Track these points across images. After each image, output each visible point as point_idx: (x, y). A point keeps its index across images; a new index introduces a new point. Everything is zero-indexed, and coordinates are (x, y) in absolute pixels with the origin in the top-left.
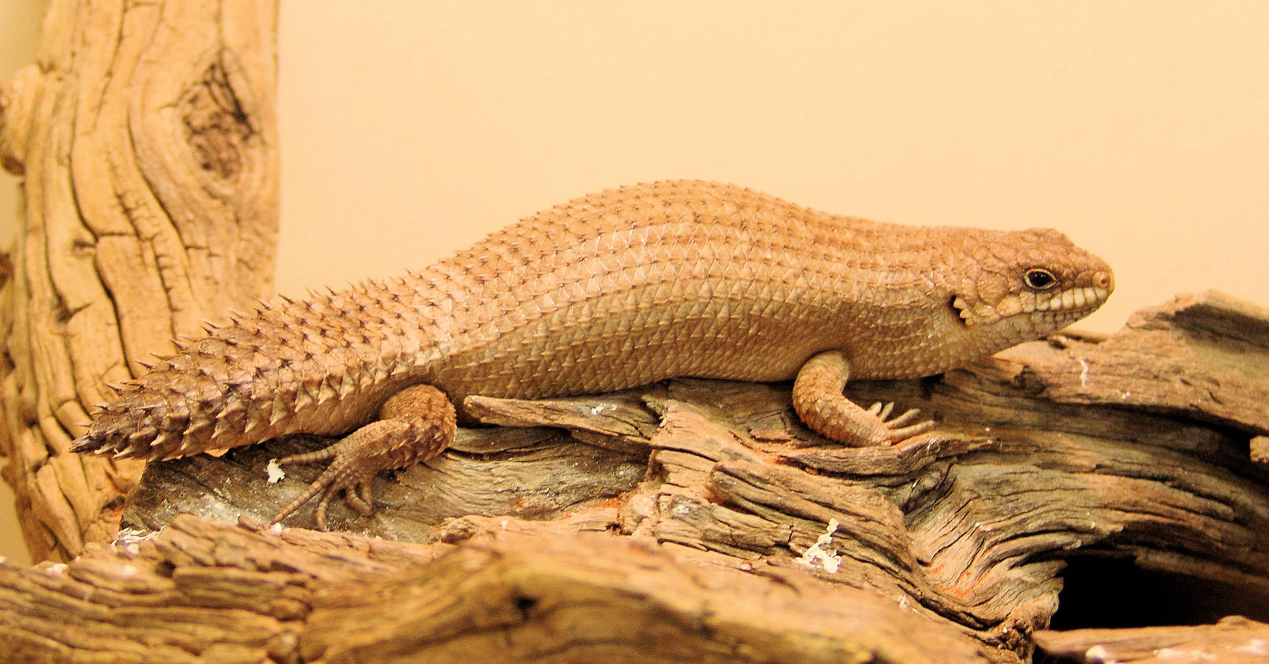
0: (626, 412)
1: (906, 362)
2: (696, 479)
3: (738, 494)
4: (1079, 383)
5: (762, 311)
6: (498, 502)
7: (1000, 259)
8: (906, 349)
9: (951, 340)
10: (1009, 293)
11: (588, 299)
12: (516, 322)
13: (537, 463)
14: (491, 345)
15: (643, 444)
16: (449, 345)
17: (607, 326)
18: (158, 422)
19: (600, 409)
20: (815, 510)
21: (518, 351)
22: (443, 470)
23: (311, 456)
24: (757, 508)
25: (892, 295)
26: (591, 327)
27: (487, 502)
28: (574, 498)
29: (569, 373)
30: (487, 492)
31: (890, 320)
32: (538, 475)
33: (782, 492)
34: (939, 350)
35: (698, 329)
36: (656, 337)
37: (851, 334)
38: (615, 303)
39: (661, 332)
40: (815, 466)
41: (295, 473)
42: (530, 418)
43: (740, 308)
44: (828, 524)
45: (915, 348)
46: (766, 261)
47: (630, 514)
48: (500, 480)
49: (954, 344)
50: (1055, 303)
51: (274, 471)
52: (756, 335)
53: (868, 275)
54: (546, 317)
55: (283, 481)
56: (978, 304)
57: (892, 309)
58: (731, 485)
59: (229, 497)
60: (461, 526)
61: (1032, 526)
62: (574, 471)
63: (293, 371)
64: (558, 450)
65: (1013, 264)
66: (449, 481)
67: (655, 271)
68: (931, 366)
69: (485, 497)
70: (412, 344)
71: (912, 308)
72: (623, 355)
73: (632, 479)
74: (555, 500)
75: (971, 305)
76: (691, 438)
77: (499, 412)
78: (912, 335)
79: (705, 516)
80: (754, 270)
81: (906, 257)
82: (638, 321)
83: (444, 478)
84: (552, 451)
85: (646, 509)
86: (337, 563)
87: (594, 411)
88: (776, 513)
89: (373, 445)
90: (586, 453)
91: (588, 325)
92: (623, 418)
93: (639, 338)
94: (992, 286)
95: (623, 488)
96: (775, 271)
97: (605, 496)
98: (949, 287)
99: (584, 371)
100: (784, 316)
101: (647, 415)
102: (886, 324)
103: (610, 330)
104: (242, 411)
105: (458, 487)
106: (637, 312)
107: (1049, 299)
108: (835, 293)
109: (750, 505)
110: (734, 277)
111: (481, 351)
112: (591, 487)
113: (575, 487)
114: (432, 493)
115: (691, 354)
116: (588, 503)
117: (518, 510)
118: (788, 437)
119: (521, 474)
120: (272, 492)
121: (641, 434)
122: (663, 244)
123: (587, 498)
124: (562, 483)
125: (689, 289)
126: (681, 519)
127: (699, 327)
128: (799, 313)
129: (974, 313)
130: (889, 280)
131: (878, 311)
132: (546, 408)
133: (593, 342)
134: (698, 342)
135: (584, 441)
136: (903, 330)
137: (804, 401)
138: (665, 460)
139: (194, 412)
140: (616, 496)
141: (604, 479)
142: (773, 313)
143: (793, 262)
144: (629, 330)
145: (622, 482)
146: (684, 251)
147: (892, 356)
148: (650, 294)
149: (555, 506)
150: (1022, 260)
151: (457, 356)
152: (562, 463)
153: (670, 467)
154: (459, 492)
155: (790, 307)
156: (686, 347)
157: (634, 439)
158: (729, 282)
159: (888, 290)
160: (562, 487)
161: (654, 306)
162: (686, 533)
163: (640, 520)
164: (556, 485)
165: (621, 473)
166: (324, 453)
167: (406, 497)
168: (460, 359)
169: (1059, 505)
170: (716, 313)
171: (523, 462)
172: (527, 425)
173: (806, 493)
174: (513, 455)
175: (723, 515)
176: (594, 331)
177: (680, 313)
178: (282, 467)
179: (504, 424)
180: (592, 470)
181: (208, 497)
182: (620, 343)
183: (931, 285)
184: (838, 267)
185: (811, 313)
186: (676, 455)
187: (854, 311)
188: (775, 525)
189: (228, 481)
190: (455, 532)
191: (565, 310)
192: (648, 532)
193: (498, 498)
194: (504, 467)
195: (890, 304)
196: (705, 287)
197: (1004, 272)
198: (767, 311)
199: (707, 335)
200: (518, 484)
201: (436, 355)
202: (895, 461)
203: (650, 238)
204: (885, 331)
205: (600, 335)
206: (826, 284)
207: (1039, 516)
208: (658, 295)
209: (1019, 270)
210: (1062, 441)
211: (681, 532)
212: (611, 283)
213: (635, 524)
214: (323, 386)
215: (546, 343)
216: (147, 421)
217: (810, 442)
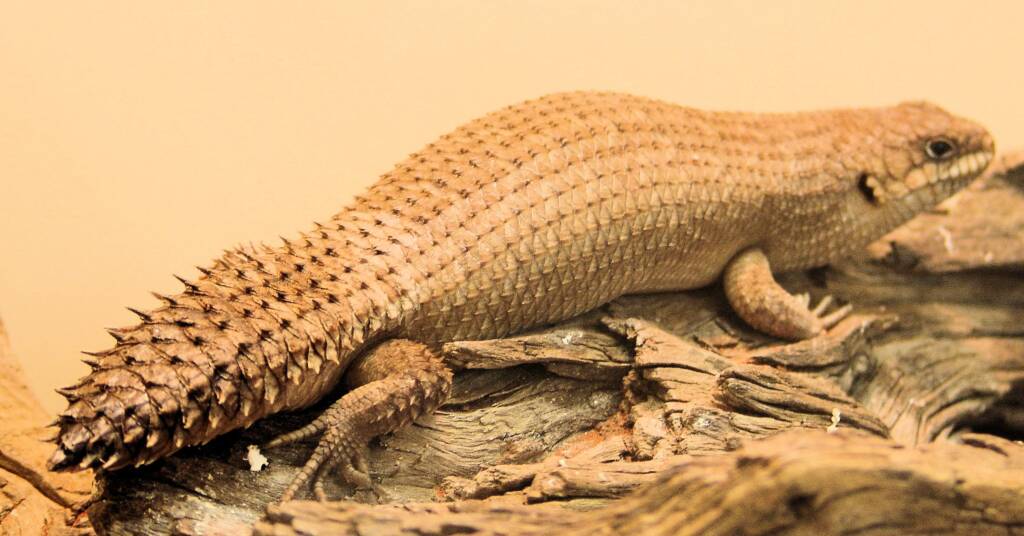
0: (591, 338)
1: (821, 249)
2: (694, 392)
3: (753, 398)
4: (945, 250)
5: (704, 213)
6: (491, 452)
7: (899, 134)
8: (822, 236)
9: (864, 219)
10: (914, 166)
11: (549, 223)
12: (481, 257)
13: (518, 405)
14: (461, 286)
15: (616, 367)
16: (418, 293)
17: (574, 248)
18: (144, 421)
19: (569, 337)
20: (818, 403)
21: (491, 288)
22: (434, 427)
23: (298, 434)
24: (771, 409)
25: (806, 182)
26: (558, 252)
27: (481, 454)
28: (558, 436)
29: (540, 302)
30: (480, 443)
31: (807, 207)
32: (523, 417)
33: (789, 390)
34: (852, 233)
35: (652, 241)
36: (617, 254)
37: (771, 228)
38: (577, 223)
39: (621, 247)
40: (785, 362)
41: (279, 456)
42: (514, 356)
43: (686, 213)
44: (831, 415)
45: (830, 233)
46: (695, 162)
47: (642, 438)
48: (490, 427)
49: (866, 224)
50: (954, 171)
51: (256, 458)
52: (699, 240)
53: (779, 166)
54: (513, 248)
55: (268, 467)
56: (889, 180)
57: (808, 197)
58: (746, 390)
59: (213, 494)
60: (491, 478)
61: (952, 395)
62: (553, 407)
63: (277, 342)
64: (533, 389)
65: (913, 137)
66: (443, 437)
67: (603, 188)
68: (843, 251)
69: (479, 448)
70: (379, 294)
71: (826, 193)
72: (589, 277)
73: (607, 407)
74: (543, 440)
75: (883, 183)
76: (675, 351)
77: (486, 355)
78: (828, 221)
79: (723, 425)
80: (690, 172)
81: (809, 143)
82: (600, 240)
83: (436, 435)
84: (528, 390)
85: (659, 431)
86: (504, 516)
87: (565, 341)
88: (787, 412)
89: (374, 410)
90: (561, 387)
91: (555, 251)
92: (591, 344)
93: (602, 257)
94: (899, 162)
95: (600, 417)
96: (705, 172)
97: (584, 429)
98: (860, 168)
99: (553, 300)
100: (721, 216)
101: (609, 338)
102: (804, 213)
103: (577, 253)
104: (235, 394)
105: (452, 442)
106: (598, 229)
107: (949, 168)
108: (758, 188)
109: (764, 407)
110: (676, 182)
111: (451, 293)
112: (569, 422)
113: (558, 424)
114: (427, 453)
115: (645, 267)
116: (570, 439)
117: (512, 457)
118: (735, 341)
119: (509, 419)
120: (261, 481)
121: (610, 358)
122: (600, 157)
123: (569, 434)
124: (545, 422)
125: (641, 200)
126: (703, 433)
127: (654, 237)
128: (733, 211)
129: (886, 190)
130: (800, 168)
131: (796, 200)
132: (526, 344)
133: (561, 268)
134: (652, 253)
135: (560, 374)
136: (818, 217)
137: (751, 300)
138: (663, 378)
139: (184, 403)
140: (592, 427)
141: (580, 412)
142: (713, 214)
143: (718, 161)
144: (594, 250)
145: (598, 412)
146: (622, 161)
147: (809, 244)
148: (607, 209)
149: (544, 447)
150: (922, 132)
151: (428, 303)
152: (541, 401)
153: (669, 384)
154: (454, 447)
155: (724, 206)
156: (642, 261)
157: (606, 364)
158: (673, 187)
159: (801, 178)
160: (546, 426)
161: (613, 221)
162: (710, 446)
163: (655, 442)
164: (539, 426)
165: (596, 402)
166: (311, 429)
167: (398, 463)
168: (432, 306)
169: (966, 372)
170: (668, 221)
171: (506, 405)
172: (511, 364)
173: (805, 388)
174: (497, 399)
175: (742, 421)
176: (562, 256)
177: (636, 226)
178: (263, 452)
179: (491, 367)
180: (567, 404)
181: (191, 498)
182: (586, 264)
183: (839, 166)
184: (752, 161)
185: (743, 209)
186: (669, 371)
187: (776, 203)
188: (788, 424)
189: (210, 477)
190: (485, 485)
191: (530, 238)
192: (669, 452)
193: (490, 447)
194: (491, 414)
195: (806, 191)
196: (655, 196)
197: (906, 146)
198: (708, 213)
199: (661, 245)
200: (505, 430)
201: (408, 306)
202: (839, 347)
203: (585, 152)
204: (802, 219)
205: (568, 259)
206: (748, 179)
207: (955, 385)
208: (615, 209)
209: (920, 142)
210: (942, 311)
211: (706, 446)
212: (565, 204)
213: (650, 447)
214: (311, 354)
215: (517, 274)
216: (131, 421)
217: (757, 343)
